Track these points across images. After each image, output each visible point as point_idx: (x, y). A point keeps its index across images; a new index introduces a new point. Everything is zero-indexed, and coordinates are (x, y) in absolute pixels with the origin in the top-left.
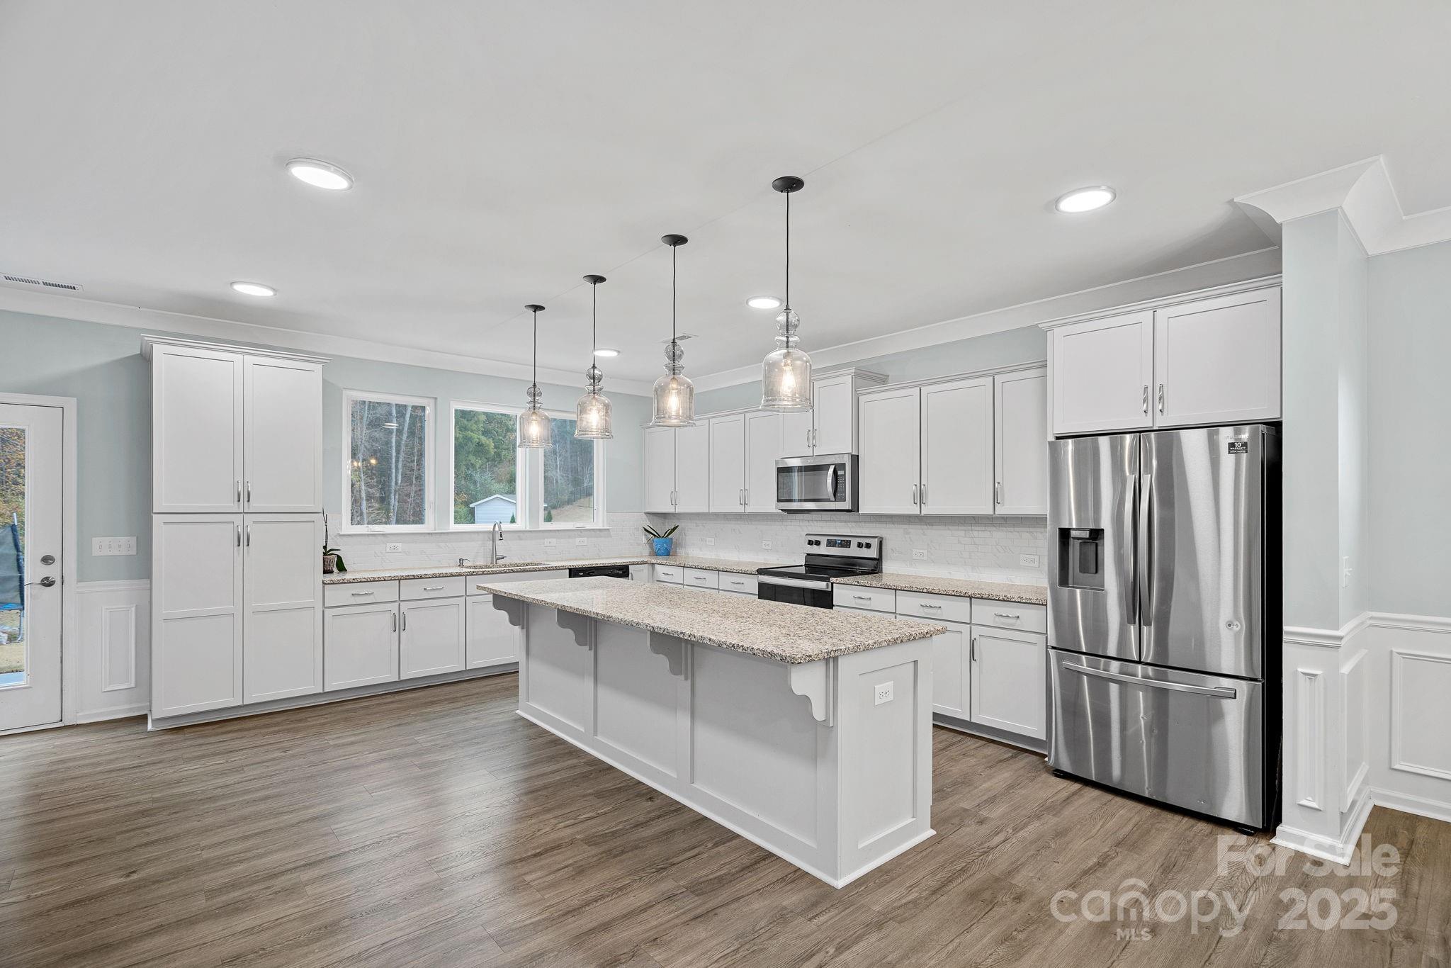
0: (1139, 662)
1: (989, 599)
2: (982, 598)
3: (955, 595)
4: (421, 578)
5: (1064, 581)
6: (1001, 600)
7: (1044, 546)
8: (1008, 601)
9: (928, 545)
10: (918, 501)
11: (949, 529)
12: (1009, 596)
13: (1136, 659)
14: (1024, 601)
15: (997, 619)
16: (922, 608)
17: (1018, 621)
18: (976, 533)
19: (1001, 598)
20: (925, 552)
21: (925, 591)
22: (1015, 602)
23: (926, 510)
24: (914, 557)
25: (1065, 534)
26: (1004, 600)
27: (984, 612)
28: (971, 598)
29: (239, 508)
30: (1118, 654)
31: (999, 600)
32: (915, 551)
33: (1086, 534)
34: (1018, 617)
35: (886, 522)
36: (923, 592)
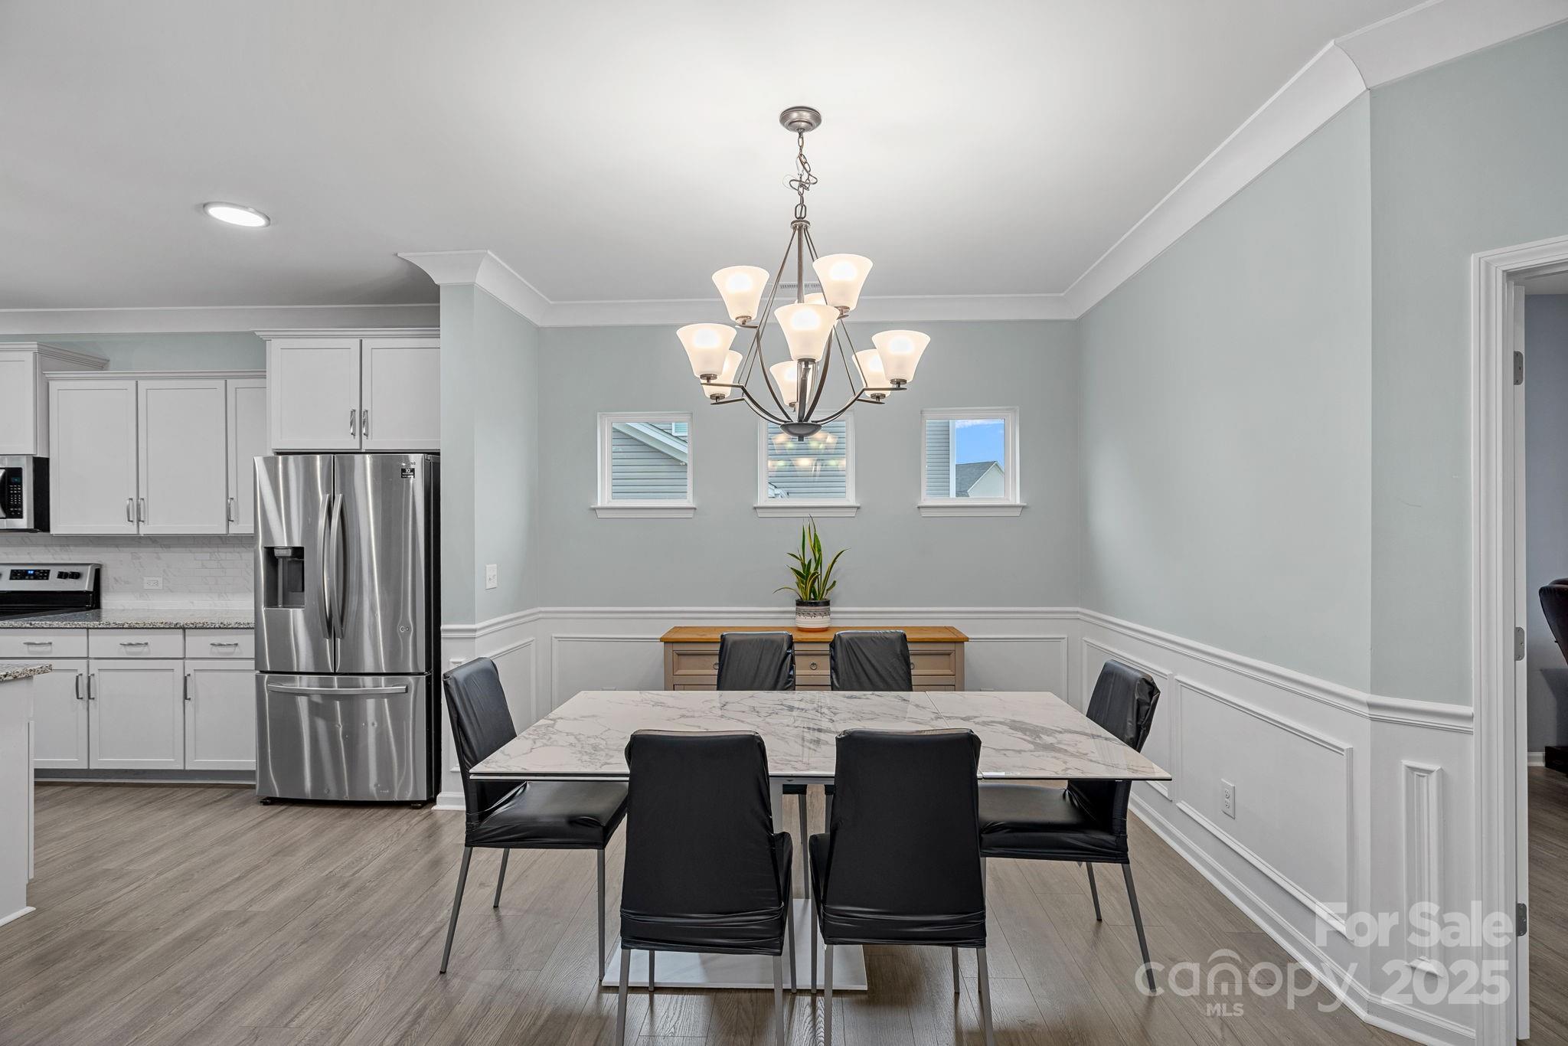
0: (335, 674)
1: (204, 628)
2: (196, 628)
3: (163, 628)
5: (271, 602)
6: (217, 628)
7: (250, 567)
8: (225, 628)
9: (164, 571)
10: (132, 517)
11: (191, 552)
12: (225, 623)
13: (332, 671)
14: (242, 626)
15: (215, 649)
16: (123, 647)
17: (237, 648)
18: (223, 556)
19: (217, 626)
20: (160, 580)
21: (126, 626)
22: (232, 628)
23: (145, 530)
24: (146, 587)
25: (270, 551)
26: (220, 628)
27: (198, 643)
28: (184, 629)
30: (315, 668)
31: (214, 628)
32: (146, 579)
33: (289, 553)
34: (236, 644)
35: (107, 546)
36: (123, 628)
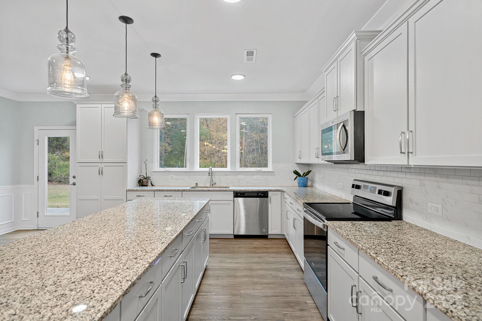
4: (162, 191)
9: (443, 200)
10: (404, 149)
20: (440, 207)
29: (100, 160)
